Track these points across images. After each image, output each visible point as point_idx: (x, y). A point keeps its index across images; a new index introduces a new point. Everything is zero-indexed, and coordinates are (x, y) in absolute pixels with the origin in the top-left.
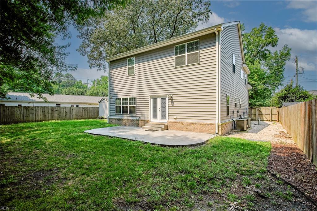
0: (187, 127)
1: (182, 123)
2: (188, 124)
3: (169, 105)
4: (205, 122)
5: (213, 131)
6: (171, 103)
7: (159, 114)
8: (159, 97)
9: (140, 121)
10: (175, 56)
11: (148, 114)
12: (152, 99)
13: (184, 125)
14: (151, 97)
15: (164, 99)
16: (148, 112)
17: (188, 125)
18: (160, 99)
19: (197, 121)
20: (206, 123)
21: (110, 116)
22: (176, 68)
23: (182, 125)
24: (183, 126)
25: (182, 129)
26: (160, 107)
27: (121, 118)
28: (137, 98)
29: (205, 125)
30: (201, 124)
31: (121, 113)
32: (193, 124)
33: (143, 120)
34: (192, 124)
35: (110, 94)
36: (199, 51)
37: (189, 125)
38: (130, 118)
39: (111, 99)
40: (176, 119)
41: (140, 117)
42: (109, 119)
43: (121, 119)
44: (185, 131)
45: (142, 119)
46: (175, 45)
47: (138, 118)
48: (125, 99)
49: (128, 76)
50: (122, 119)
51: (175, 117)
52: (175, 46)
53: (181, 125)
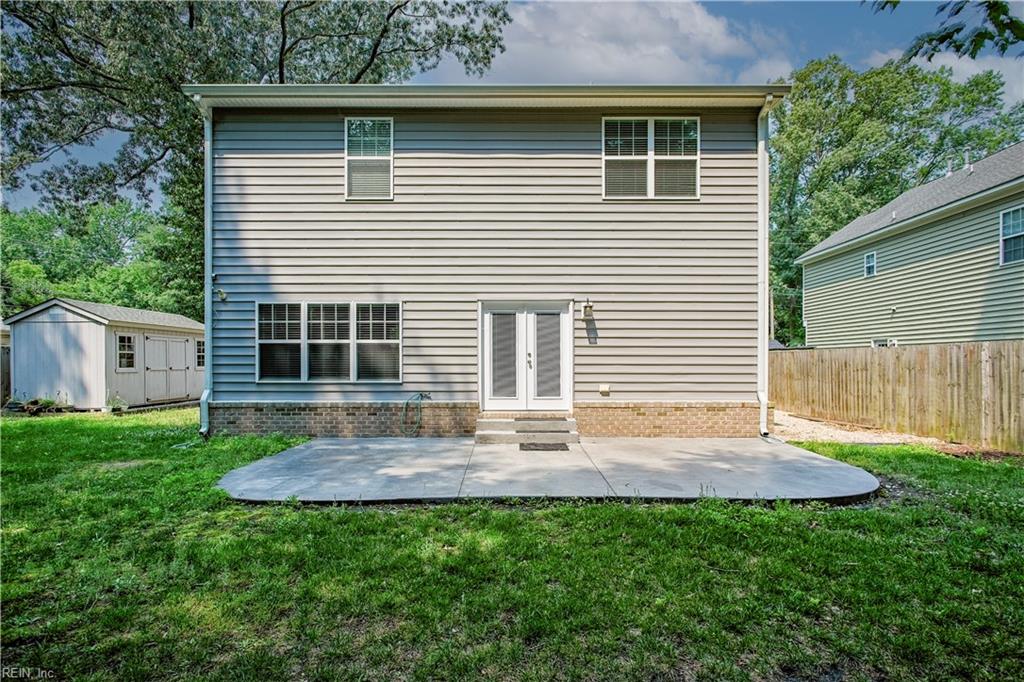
0: (658, 423)
1: (636, 408)
2: (662, 411)
3: (579, 342)
4: (722, 400)
5: (748, 426)
6: (584, 334)
7: (526, 375)
8: (526, 306)
9: (426, 412)
10: (604, 157)
11: (472, 378)
12: (488, 317)
13: (644, 414)
14: (487, 306)
15: (548, 316)
16: (471, 369)
17: (660, 414)
18: (532, 317)
19: (693, 400)
20: (727, 404)
21: (214, 393)
22: (606, 202)
23: (638, 414)
24: (641, 417)
25: (636, 431)
26: (532, 349)
27: (301, 401)
28: (408, 306)
29: (724, 409)
30: (710, 408)
31: (298, 376)
32: (682, 409)
33: (447, 406)
34: (677, 409)
35: (214, 279)
36: (698, 157)
37: (665, 414)
38: (365, 400)
39: (223, 308)
40: (605, 394)
41: (423, 395)
42: (212, 409)
43: (304, 409)
44: (649, 436)
45: (442, 399)
46: (605, 115)
47: (413, 400)
48: (329, 309)
49: (348, 202)
50: (313, 409)
51: (604, 388)
52: (604, 119)
53: (630, 415)
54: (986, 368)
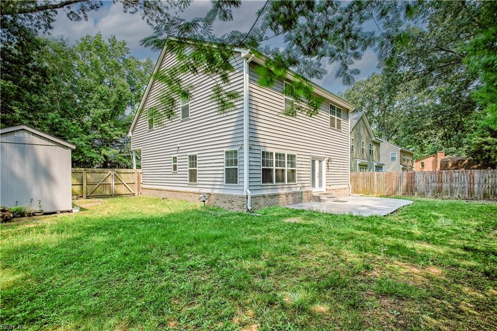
6: (327, 168)
7: (317, 181)
8: (317, 158)
9: (303, 194)
10: (330, 115)
11: (309, 182)
16: (309, 179)
18: (318, 162)
22: (330, 128)
26: (318, 172)
28: (297, 156)
29: (346, 189)
31: (273, 183)
33: (306, 192)
34: (340, 189)
36: (342, 120)
39: (252, 152)
40: (330, 186)
41: (301, 188)
45: (304, 189)
48: (280, 155)
49: (284, 114)
52: (330, 103)
54: (376, 177)
